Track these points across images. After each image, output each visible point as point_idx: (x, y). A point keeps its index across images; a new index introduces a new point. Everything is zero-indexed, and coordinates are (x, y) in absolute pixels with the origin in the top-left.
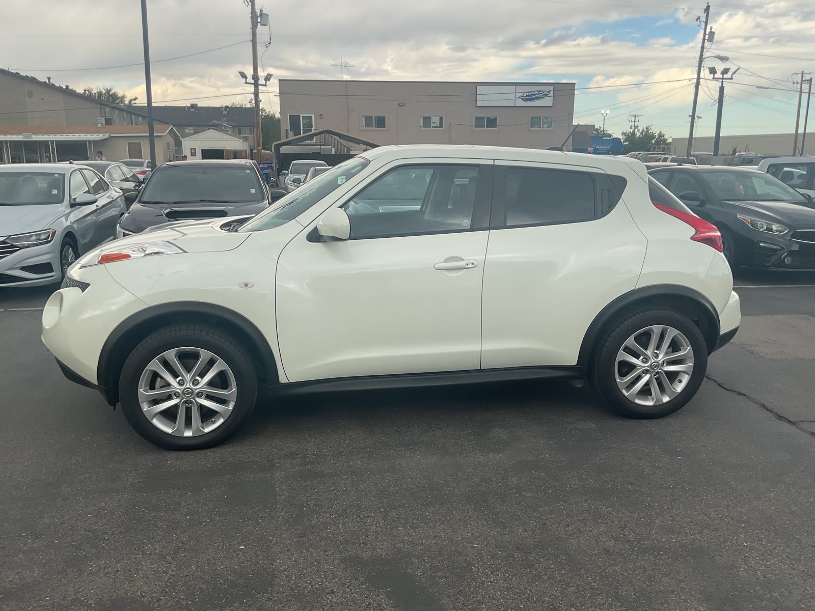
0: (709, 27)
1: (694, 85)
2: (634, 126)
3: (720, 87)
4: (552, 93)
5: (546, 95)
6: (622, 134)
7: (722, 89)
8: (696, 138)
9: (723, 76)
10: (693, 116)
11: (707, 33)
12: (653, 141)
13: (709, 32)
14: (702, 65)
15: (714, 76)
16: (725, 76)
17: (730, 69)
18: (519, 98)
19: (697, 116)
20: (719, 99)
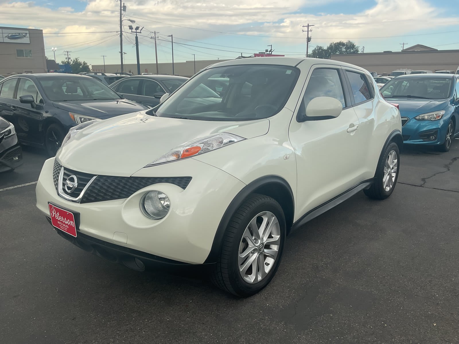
0: (122, 3)
1: (119, 35)
2: (68, 57)
3: (136, 37)
4: (28, 35)
5: (25, 36)
6: (62, 62)
7: (137, 38)
8: (125, 65)
9: (136, 31)
10: (121, 52)
11: (122, 6)
12: (81, 67)
13: (123, 6)
14: (122, 24)
15: (132, 31)
16: (137, 31)
17: (139, 27)
18: (6, 37)
19: (124, 53)
20: (136, 43)
